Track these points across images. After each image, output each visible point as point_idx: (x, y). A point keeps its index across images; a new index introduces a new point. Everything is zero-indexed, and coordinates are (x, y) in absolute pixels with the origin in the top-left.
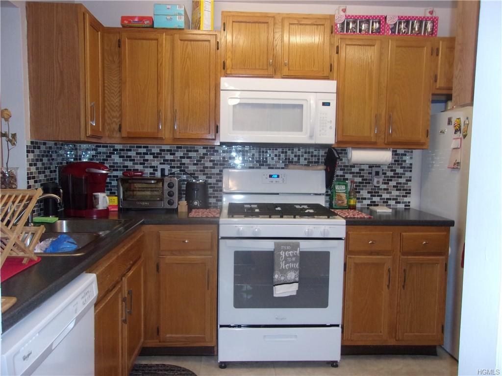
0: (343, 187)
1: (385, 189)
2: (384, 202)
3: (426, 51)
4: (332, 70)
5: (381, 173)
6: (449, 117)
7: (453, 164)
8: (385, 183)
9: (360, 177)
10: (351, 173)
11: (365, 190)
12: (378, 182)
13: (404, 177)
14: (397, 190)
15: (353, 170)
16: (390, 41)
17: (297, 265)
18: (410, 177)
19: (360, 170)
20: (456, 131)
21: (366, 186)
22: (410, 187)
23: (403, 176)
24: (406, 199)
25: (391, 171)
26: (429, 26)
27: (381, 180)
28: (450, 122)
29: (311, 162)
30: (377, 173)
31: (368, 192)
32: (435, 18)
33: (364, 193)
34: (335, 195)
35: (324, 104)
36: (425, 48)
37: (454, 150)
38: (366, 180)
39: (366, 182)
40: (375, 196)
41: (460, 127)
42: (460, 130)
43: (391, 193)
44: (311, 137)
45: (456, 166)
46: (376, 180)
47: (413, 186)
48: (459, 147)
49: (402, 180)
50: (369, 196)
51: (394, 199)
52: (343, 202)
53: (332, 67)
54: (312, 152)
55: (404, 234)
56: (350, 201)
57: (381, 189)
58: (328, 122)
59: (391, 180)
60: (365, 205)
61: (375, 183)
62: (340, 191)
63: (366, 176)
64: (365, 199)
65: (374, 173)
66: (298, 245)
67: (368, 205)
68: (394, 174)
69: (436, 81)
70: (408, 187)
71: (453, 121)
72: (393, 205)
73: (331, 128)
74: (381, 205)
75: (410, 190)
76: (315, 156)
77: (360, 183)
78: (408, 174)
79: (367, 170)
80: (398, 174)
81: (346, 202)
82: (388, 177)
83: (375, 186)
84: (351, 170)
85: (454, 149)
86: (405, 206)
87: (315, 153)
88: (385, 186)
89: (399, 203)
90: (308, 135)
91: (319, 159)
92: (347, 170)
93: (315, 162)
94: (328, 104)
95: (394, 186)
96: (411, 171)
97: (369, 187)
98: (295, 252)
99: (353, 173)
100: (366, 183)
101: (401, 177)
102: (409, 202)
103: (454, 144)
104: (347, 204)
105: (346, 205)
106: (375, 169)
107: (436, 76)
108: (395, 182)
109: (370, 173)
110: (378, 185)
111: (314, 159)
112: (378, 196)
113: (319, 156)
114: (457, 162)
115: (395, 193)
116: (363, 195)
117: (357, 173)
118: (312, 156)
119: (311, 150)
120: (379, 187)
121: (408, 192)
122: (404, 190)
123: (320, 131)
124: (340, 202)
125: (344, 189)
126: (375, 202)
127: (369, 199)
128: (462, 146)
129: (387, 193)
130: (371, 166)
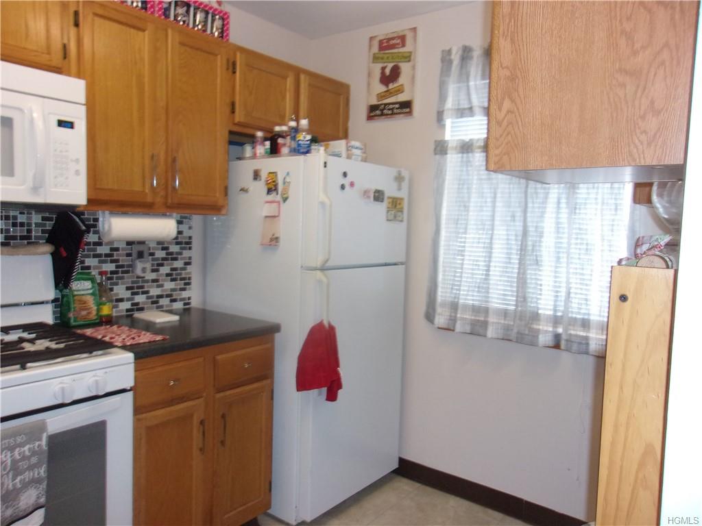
0: (88, 284)
1: (154, 281)
2: (153, 303)
3: (220, 62)
4: (67, 55)
5: (146, 254)
6: (256, 168)
7: (269, 240)
8: (153, 271)
9: (112, 262)
10: (95, 256)
11: (122, 284)
12: (144, 270)
13: (182, 259)
14: (173, 280)
15: (100, 250)
16: (170, 32)
17: (42, 471)
18: (190, 258)
19: (112, 249)
20: (269, 191)
21: (122, 278)
22: (190, 273)
23: (179, 256)
24: (185, 294)
25: (163, 249)
26: (218, 23)
27: (148, 266)
28: (256, 175)
29: (14, 238)
30: (140, 255)
31: (128, 288)
32: (226, 14)
33: (120, 291)
34: (74, 300)
35: (61, 123)
36: (219, 57)
37: (267, 219)
38: (122, 266)
39: (123, 270)
40: (137, 293)
41: (276, 186)
42: (276, 189)
43: (162, 286)
44: (35, 189)
45: (274, 242)
46: (139, 265)
47: (194, 271)
48: (277, 215)
49: (178, 264)
50: (128, 294)
51: (168, 296)
52: (89, 313)
53: (68, 51)
54: (15, 218)
55: (219, 357)
56: (101, 309)
57: (147, 281)
58: (72, 161)
59: (162, 265)
60: (122, 311)
61: (139, 272)
62: (82, 293)
63: (124, 260)
64: (121, 300)
65: (135, 255)
66: (42, 427)
67: (128, 310)
68: (167, 254)
69: (233, 112)
70: (186, 274)
71: (264, 175)
72: (167, 306)
73: (77, 173)
74: (149, 309)
75: (190, 278)
76: (22, 225)
77: (112, 273)
78: (186, 253)
79: (123, 249)
80: (171, 253)
81: (94, 313)
82: (157, 259)
83: (138, 277)
84: (95, 250)
85: (266, 217)
86: (185, 304)
87: (22, 219)
88: (153, 276)
89: (174, 300)
90: (31, 185)
91: (29, 231)
92: (88, 250)
93: (22, 238)
94: (70, 125)
95: (168, 275)
96: (190, 248)
97: (128, 279)
98: (37, 443)
99: (99, 256)
100: (123, 272)
101: (176, 259)
102: (189, 298)
103: (267, 210)
104: (97, 314)
105: (96, 317)
106: (136, 248)
107: (233, 104)
108: (169, 268)
109: (129, 255)
110: (142, 275)
111: (19, 231)
112: (143, 293)
113: (29, 224)
114: (274, 237)
115: (169, 285)
116: (117, 294)
117: (107, 255)
118: (14, 225)
119: (12, 213)
120: (144, 277)
121: (187, 283)
122: (181, 279)
123: (56, 177)
124: (84, 313)
125: (90, 286)
126: (137, 304)
127: (128, 300)
128: (281, 213)
129: (158, 286)
130: (129, 243)
